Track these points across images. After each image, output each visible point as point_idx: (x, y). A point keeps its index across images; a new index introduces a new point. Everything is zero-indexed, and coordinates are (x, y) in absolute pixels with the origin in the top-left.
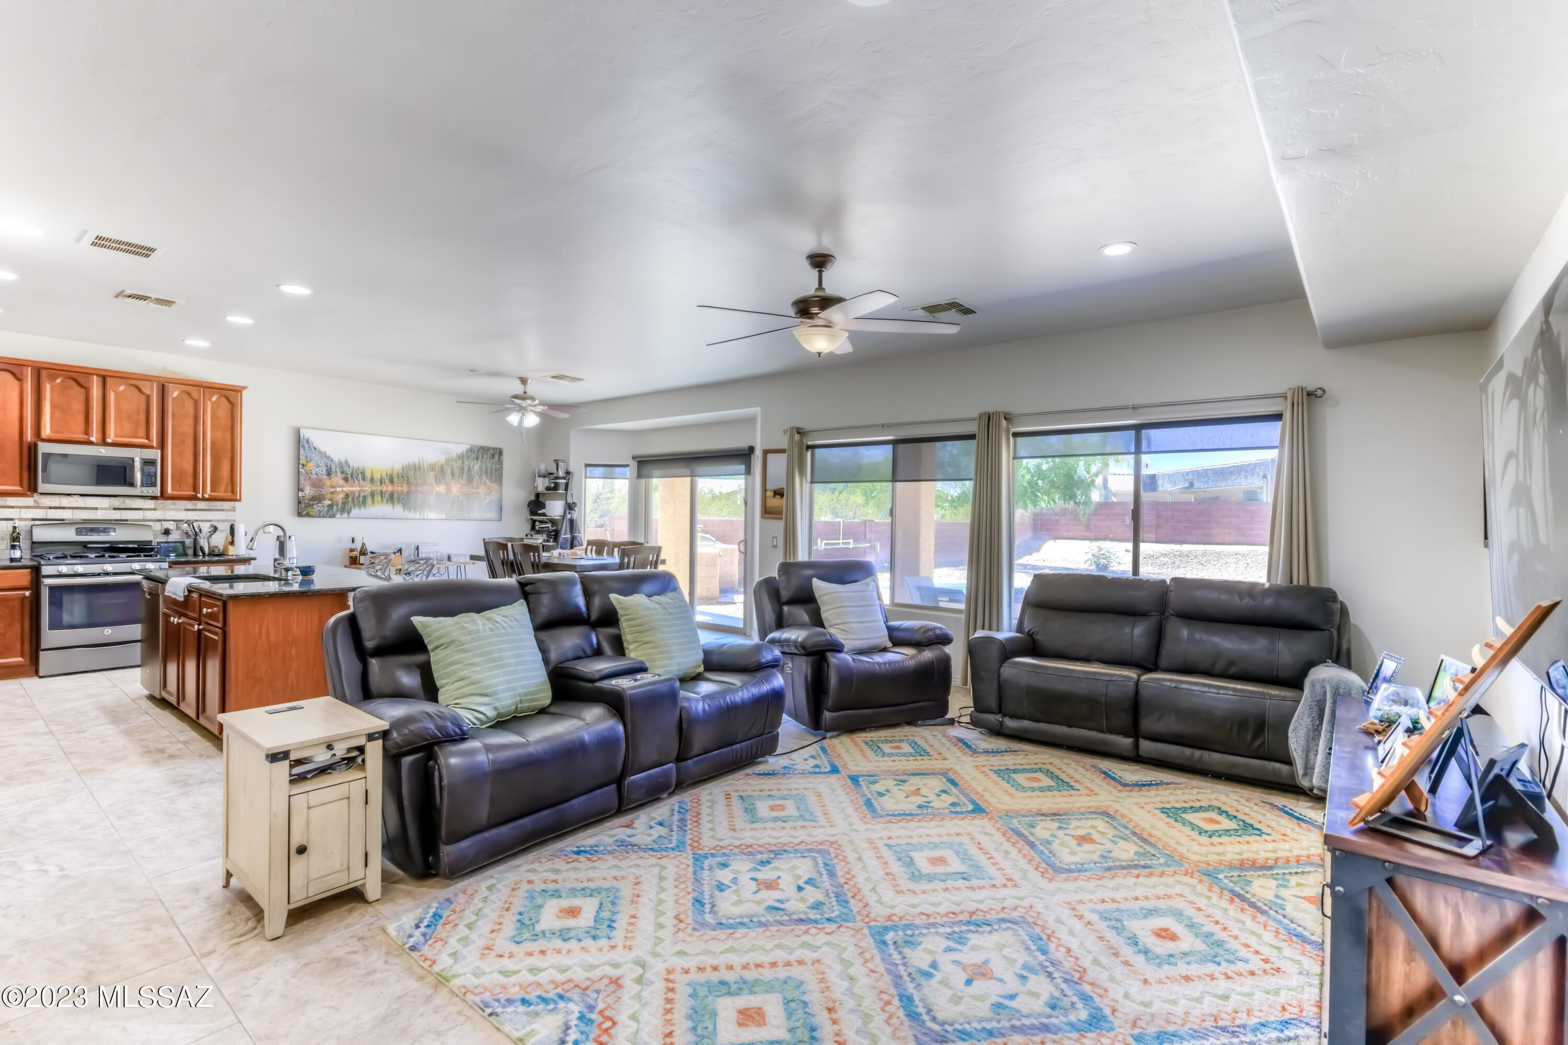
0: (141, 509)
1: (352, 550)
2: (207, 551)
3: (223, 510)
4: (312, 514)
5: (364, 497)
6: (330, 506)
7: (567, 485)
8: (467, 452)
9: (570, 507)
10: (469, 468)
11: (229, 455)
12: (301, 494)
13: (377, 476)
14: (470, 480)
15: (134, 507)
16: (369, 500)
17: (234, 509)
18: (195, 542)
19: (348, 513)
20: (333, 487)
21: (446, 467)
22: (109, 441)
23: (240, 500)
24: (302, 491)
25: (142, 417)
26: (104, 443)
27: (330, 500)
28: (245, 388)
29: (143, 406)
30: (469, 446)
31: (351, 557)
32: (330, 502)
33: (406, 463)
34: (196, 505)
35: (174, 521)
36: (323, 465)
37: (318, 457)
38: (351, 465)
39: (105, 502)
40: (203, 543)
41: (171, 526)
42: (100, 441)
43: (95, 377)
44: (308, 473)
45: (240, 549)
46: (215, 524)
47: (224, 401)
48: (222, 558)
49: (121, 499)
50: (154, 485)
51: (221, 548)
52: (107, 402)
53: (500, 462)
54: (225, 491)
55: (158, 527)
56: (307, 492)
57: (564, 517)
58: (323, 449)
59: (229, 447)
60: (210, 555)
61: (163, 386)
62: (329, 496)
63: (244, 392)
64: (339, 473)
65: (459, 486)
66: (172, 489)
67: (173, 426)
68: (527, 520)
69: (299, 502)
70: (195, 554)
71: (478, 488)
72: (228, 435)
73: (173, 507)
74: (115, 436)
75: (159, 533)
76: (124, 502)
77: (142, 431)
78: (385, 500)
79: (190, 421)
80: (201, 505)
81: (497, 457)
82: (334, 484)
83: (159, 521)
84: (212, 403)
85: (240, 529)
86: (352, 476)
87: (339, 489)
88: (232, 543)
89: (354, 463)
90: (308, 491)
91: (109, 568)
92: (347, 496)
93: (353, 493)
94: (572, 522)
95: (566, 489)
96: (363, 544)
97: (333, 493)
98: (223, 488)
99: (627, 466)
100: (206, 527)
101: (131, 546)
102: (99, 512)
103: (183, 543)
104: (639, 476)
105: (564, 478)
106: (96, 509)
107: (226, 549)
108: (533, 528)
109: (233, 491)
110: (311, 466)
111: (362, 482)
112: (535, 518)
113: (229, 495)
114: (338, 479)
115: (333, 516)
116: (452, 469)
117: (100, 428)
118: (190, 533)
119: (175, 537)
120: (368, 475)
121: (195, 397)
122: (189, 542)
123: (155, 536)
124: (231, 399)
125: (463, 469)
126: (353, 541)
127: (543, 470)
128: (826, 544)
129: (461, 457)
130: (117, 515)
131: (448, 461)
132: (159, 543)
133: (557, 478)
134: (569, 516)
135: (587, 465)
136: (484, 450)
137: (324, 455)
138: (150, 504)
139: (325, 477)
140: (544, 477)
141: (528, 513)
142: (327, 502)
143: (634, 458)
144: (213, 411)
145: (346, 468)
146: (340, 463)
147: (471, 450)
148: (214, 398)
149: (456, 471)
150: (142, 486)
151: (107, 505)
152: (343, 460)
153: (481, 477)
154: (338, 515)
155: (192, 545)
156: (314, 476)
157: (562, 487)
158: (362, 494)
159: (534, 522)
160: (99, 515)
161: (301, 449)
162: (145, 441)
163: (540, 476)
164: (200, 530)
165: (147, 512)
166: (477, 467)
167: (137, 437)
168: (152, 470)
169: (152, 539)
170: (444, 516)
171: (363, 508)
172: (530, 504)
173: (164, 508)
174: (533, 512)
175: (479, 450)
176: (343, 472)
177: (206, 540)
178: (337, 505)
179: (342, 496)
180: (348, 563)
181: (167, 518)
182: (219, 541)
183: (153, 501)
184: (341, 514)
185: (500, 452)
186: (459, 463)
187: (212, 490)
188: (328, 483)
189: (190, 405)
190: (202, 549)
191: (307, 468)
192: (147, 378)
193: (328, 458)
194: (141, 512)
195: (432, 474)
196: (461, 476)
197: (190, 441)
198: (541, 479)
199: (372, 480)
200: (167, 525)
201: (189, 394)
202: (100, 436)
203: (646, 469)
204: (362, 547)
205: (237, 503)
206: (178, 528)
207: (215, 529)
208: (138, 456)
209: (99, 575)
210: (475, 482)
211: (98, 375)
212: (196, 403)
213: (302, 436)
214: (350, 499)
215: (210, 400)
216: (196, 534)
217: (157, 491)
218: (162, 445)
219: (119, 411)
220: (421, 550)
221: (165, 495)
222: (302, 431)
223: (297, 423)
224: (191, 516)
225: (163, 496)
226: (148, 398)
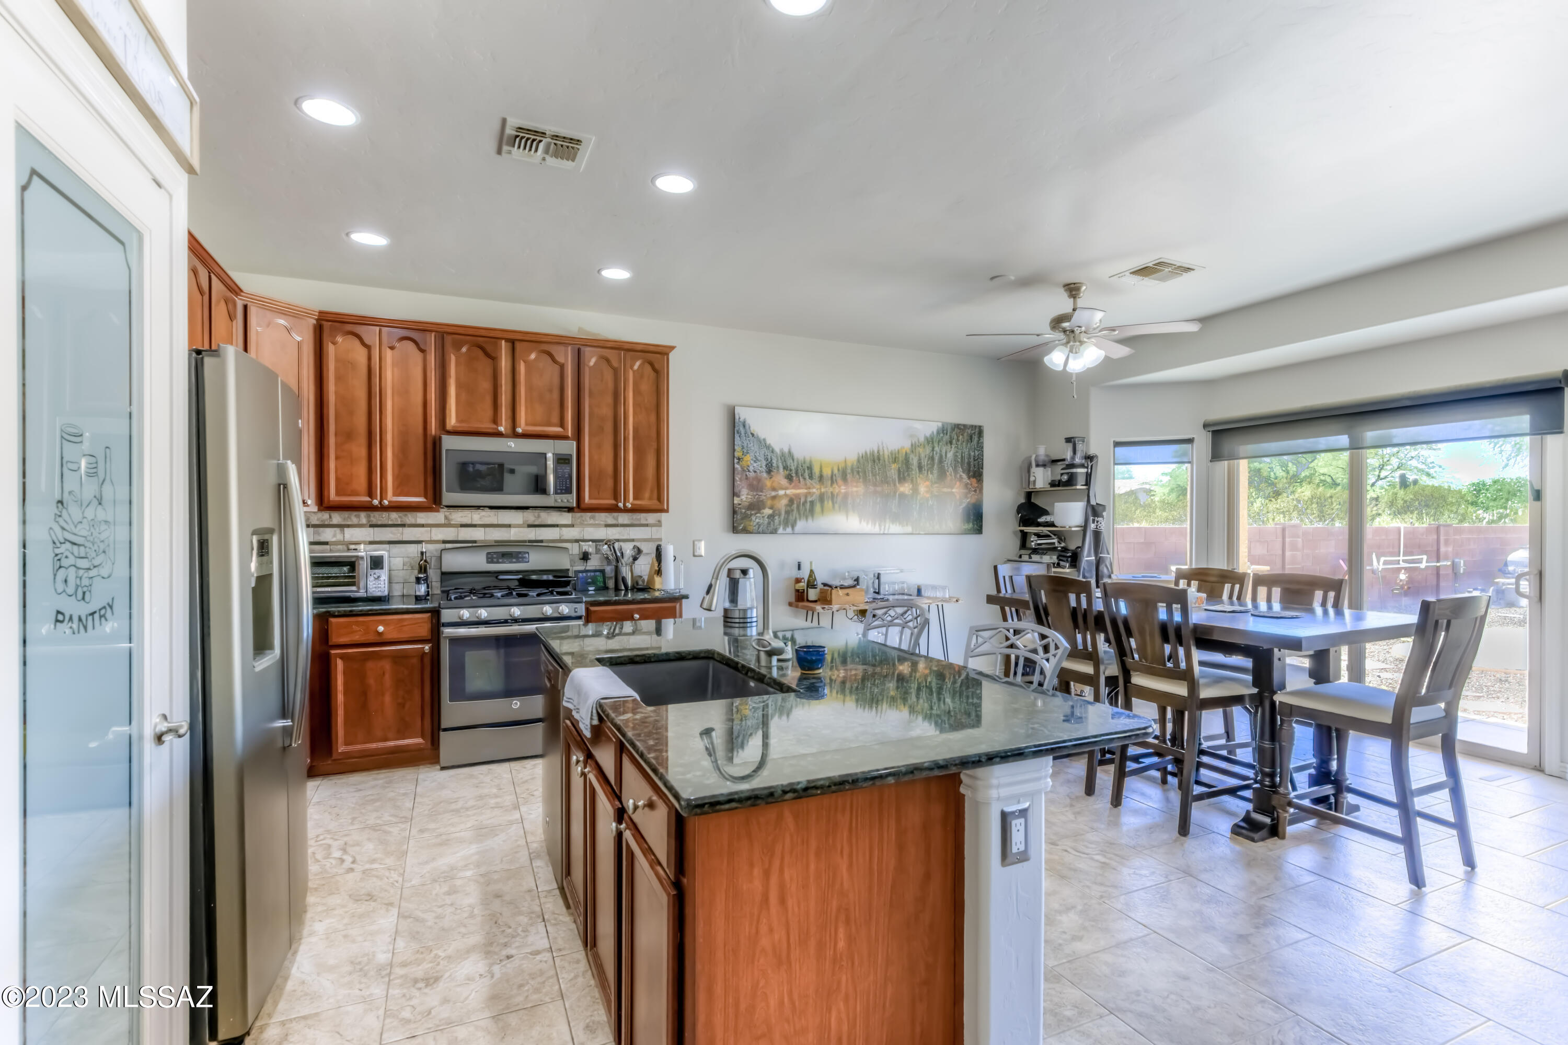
0: (557, 526)
1: (798, 581)
2: (629, 583)
3: (647, 525)
4: (750, 528)
5: (812, 503)
6: (771, 517)
7: (1088, 477)
8: (938, 433)
9: (1095, 511)
10: (941, 456)
11: (654, 445)
12: (736, 501)
13: (827, 472)
14: (942, 474)
15: (549, 522)
16: (818, 508)
17: (659, 524)
18: (617, 570)
19: (793, 527)
20: (774, 489)
21: (912, 456)
22: (519, 430)
23: (667, 511)
24: (738, 496)
25: (556, 395)
26: (516, 435)
27: (771, 508)
28: (673, 348)
29: (556, 381)
30: (940, 425)
31: (797, 591)
32: (770, 512)
33: (862, 451)
34: (617, 519)
35: (593, 541)
36: (761, 458)
37: (756, 448)
38: (795, 457)
39: (516, 517)
40: (625, 572)
41: (589, 548)
42: (509, 432)
43: (503, 342)
44: (745, 470)
45: (669, 582)
46: (638, 544)
47: (648, 368)
48: (646, 596)
49: (536, 512)
50: (568, 491)
51: (646, 578)
52: (517, 377)
53: (980, 447)
54: (650, 498)
55: (575, 549)
56: (743, 498)
57: (1085, 527)
58: (762, 436)
59: (654, 434)
60: (633, 588)
61: (579, 350)
62: (769, 503)
63: (671, 355)
64: (781, 469)
65: (928, 483)
66: (590, 498)
67: (590, 406)
68: (1015, 533)
69: (734, 512)
70: (617, 589)
71: (952, 488)
72: (653, 418)
73: (592, 522)
74: (527, 424)
75: (577, 558)
76: (539, 517)
77: (555, 418)
78: (837, 506)
79: (609, 399)
80: (623, 518)
81: (976, 438)
82: (775, 485)
83: (577, 541)
84: (634, 372)
85: (669, 552)
86: (797, 473)
87: (781, 492)
88: (659, 572)
89: (799, 454)
90: (745, 496)
91: (516, 612)
92: (791, 501)
93: (798, 496)
94: (1097, 534)
95: (1088, 483)
96: (812, 571)
97: (774, 498)
98: (647, 495)
99: (1190, 441)
100: (628, 549)
101: (545, 577)
102: (513, 530)
103: (602, 572)
104: (1216, 456)
105: (1082, 466)
106: (509, 526)
107: (651, 580)
108: (1024, 545)
109: (659, 499)
110: (748, 459)
111: (809, 481)
112: (1027, 529)
113: (654, 503)
114: (780, 478)
115: (774, 532)
116: (920, 459)
117: (510, 413)
118: (611, 557)
119: (594, 563)
120: (816, 470)
121: (615, 364)
122: (609, 570)
123: (572, 563)
124: (656, 366)
125: (932, 458)
126: (799, 568)
127: (1042, 458)
128: (1385, 563)
129: (930, 441)
130: (532, 534)
131: (914, 447)
132: (577, 572)
133: (1072, 466)
134: (1093, 526)
135: (1117, 444)
136: (959, 428)
137: (763, 444)
138: (566, 518)
139: (765, 475)
140: (1044, 466)
141: (1017, 524)
142: (768, 511)
143: (1206, 426)
144: (636, 385)
145: (789, 462)
146: (783, 455)
147: (943, 430)
148: (638, 364)
149: (925, 462)
150: (556, 493)
151: (520, 522)
152: (786, 450)
153: (955, 470)
154: (781, 530)
155: (613, 574)
156: (752, 474)
157: (1081, 480)
158: (809, 499)
159: (1024, 536)
160: (513, 534)
161: (737, 436)
162: (559, 429)
163: (1037, 466)
164: (622, 554)
165: (564, 529)
166: (950, 455)
167: (549, 424)
168: (567, 470)
169: (568, 567)
170: (909, 529)
171: (810, 520)
172: (1020, 509)
173: (582, 525)
174: (1025, 521)
175: (953, 430)
176: (785, 468)
177: (628, 568)
178: (780, 515)
179: (784, 502)
180: (793, 600)
181: (586, 537)
182: (643, 567)
183: (570, 515)
184: (784, 529)
185: (979, 431)
186: (928, 450)
187: (635, 498)
188: (768, 483)
189: (609, 376)
190: (624, 580)
191: (744, 463)
192: (561, 341)
193: (768, 447)
194: (557, 529)
195: (894, 466)
196: (931, 469)
197: (609, 427)
198: (1041, 469)
199: (821, 477)
200: (587, 547)
201: (608, 361)
202: (509, 426)
203: (1228, 444)
204: (810, 576)
205: (664, 515)
206: (598, 551)
207: (639, 551)
208: (550, 450)
209: (505, 622)
210: (949, 478)
211: (507, 340)
212: (616, 371)
213: (737, 417)
214: (795, 506)
215: (632, 367)
216: (617, 560)
217: (572, 500)
218: (578, 435)
219: (530, 389)
220: (883, 579)
221: (582, 506)
222: (737, 410)
223: (731, 401)
224: (612, 534)
225: (581, 507)
226: (562, 367)
